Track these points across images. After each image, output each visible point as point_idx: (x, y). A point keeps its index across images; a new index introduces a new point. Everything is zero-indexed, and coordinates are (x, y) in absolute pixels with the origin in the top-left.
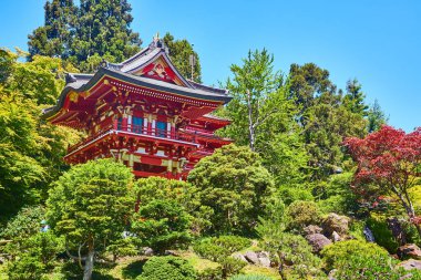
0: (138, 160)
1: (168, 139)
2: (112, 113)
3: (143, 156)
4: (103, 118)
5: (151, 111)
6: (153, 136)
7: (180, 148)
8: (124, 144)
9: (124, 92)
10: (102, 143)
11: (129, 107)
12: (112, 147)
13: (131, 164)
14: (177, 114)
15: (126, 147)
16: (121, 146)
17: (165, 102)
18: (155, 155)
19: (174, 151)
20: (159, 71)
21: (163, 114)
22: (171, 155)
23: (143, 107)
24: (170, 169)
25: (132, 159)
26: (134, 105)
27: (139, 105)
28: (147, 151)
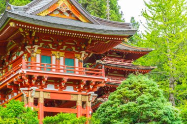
0: (48, 96)
1: (77, 74)
2: (22, 53)
3: (52, 92)
4: (14, 58)
5: (58, 48)
6: (62, 72)
7: (88, 83)
8: (34, 82)
9: (31, 33)
10: (12, 83)
11: (36, 47)
12: (22, 86)
13: (41, 101)
14: (84, 49)
15: (36, 85)
16: (31, 84)
17: (71, 39)
18: (64, 91)
19: (82, 86)
20: (64, 10)
21: (72, 50)
22: (80, 90)
23: (51, 45)
24: (79, 104)
25: (42, 96)
26: (41, 44)
27: (46, 43)
28: (56, 87)
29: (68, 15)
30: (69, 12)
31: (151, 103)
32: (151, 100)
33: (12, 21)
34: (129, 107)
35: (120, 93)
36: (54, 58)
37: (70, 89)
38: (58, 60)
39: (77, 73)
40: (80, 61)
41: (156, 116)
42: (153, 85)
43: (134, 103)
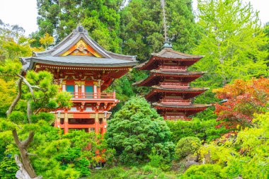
3: (75, 113)
5: (80, 79)
7: (103, 104)
13: (66, 120)
14: (100, 78)
18: (84, 111)
19: (98, 107)
20: (82, 50)
21: (91, 79)
22: (97, 110)
23: (74, 77)
24: (97, 120)
25: (67, 117)
26: (66, 77)
27: (70, 76)
28: (78, 109)
29: (86, 53)
30: (86, 50)
31: (141, 120)
32: (141, 117)
33: (37, 64)
34: (124, 124)
35: (121, 113)
36: (76, 87)
37: (89, 110)
38: (80, 88)
39: (96, 97)
40: (98, 87)
41: (144, 130)
42: (146, 106)
43: (128, 121)
